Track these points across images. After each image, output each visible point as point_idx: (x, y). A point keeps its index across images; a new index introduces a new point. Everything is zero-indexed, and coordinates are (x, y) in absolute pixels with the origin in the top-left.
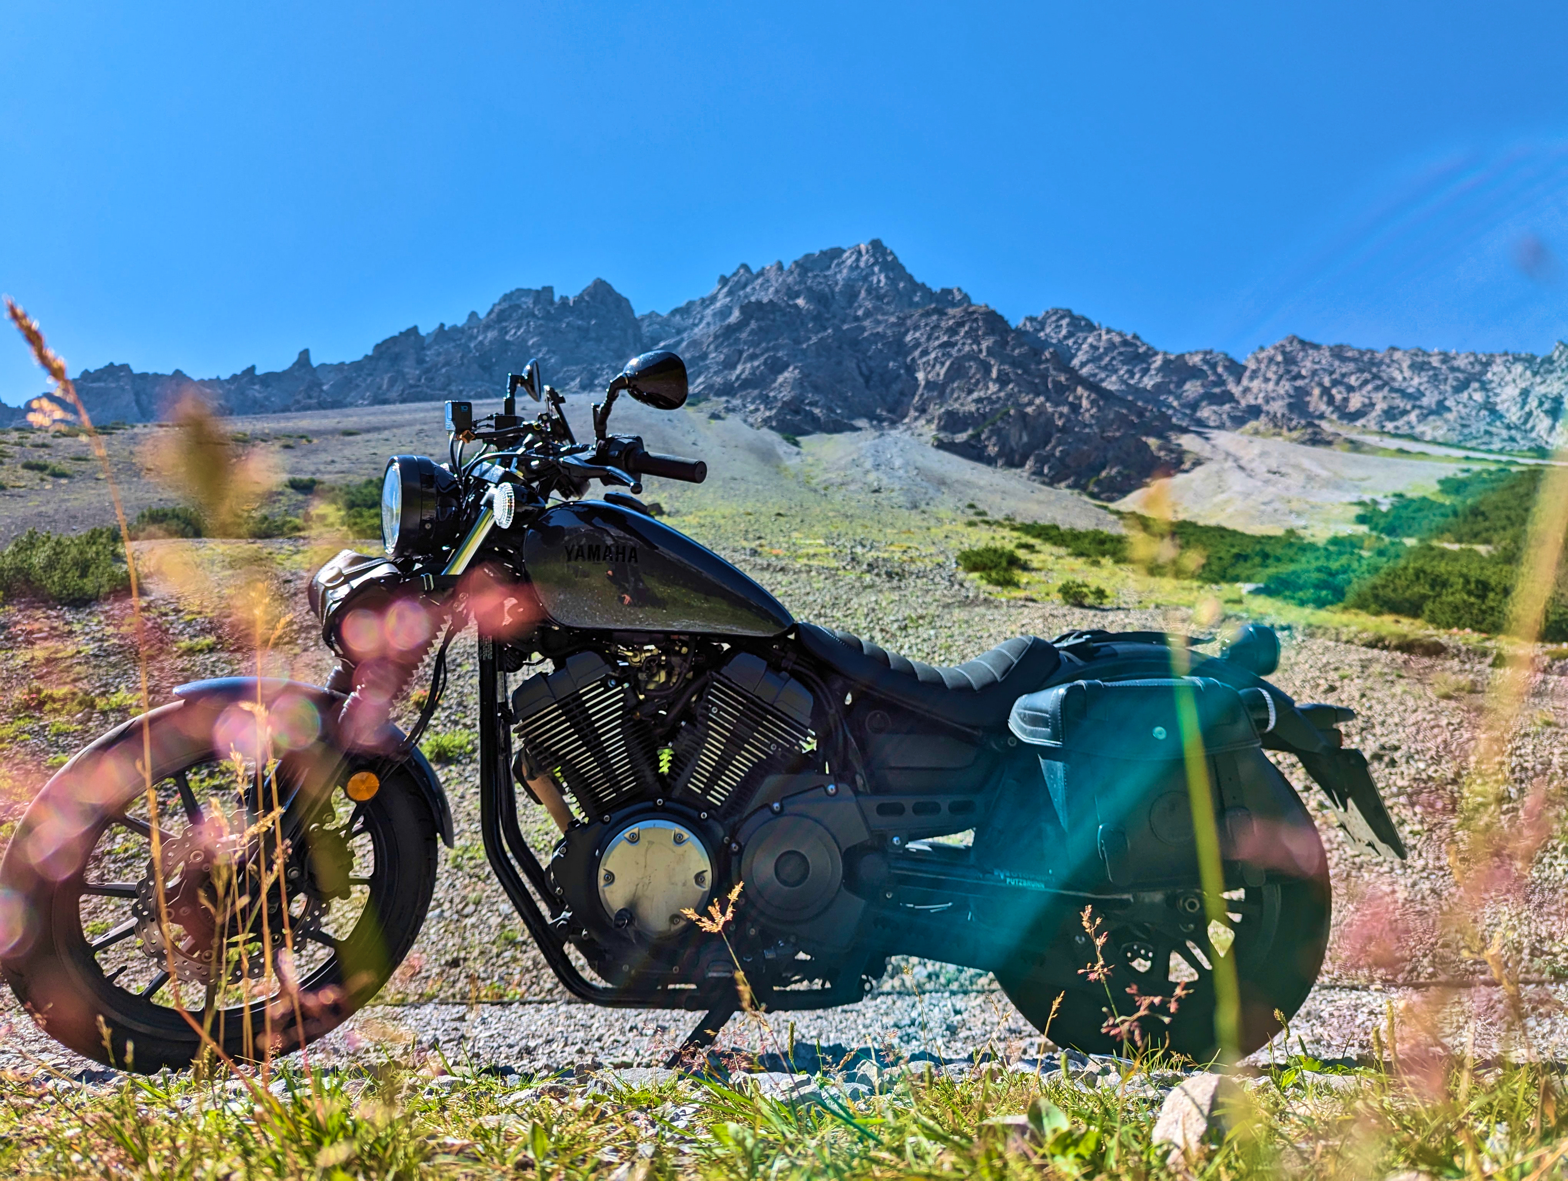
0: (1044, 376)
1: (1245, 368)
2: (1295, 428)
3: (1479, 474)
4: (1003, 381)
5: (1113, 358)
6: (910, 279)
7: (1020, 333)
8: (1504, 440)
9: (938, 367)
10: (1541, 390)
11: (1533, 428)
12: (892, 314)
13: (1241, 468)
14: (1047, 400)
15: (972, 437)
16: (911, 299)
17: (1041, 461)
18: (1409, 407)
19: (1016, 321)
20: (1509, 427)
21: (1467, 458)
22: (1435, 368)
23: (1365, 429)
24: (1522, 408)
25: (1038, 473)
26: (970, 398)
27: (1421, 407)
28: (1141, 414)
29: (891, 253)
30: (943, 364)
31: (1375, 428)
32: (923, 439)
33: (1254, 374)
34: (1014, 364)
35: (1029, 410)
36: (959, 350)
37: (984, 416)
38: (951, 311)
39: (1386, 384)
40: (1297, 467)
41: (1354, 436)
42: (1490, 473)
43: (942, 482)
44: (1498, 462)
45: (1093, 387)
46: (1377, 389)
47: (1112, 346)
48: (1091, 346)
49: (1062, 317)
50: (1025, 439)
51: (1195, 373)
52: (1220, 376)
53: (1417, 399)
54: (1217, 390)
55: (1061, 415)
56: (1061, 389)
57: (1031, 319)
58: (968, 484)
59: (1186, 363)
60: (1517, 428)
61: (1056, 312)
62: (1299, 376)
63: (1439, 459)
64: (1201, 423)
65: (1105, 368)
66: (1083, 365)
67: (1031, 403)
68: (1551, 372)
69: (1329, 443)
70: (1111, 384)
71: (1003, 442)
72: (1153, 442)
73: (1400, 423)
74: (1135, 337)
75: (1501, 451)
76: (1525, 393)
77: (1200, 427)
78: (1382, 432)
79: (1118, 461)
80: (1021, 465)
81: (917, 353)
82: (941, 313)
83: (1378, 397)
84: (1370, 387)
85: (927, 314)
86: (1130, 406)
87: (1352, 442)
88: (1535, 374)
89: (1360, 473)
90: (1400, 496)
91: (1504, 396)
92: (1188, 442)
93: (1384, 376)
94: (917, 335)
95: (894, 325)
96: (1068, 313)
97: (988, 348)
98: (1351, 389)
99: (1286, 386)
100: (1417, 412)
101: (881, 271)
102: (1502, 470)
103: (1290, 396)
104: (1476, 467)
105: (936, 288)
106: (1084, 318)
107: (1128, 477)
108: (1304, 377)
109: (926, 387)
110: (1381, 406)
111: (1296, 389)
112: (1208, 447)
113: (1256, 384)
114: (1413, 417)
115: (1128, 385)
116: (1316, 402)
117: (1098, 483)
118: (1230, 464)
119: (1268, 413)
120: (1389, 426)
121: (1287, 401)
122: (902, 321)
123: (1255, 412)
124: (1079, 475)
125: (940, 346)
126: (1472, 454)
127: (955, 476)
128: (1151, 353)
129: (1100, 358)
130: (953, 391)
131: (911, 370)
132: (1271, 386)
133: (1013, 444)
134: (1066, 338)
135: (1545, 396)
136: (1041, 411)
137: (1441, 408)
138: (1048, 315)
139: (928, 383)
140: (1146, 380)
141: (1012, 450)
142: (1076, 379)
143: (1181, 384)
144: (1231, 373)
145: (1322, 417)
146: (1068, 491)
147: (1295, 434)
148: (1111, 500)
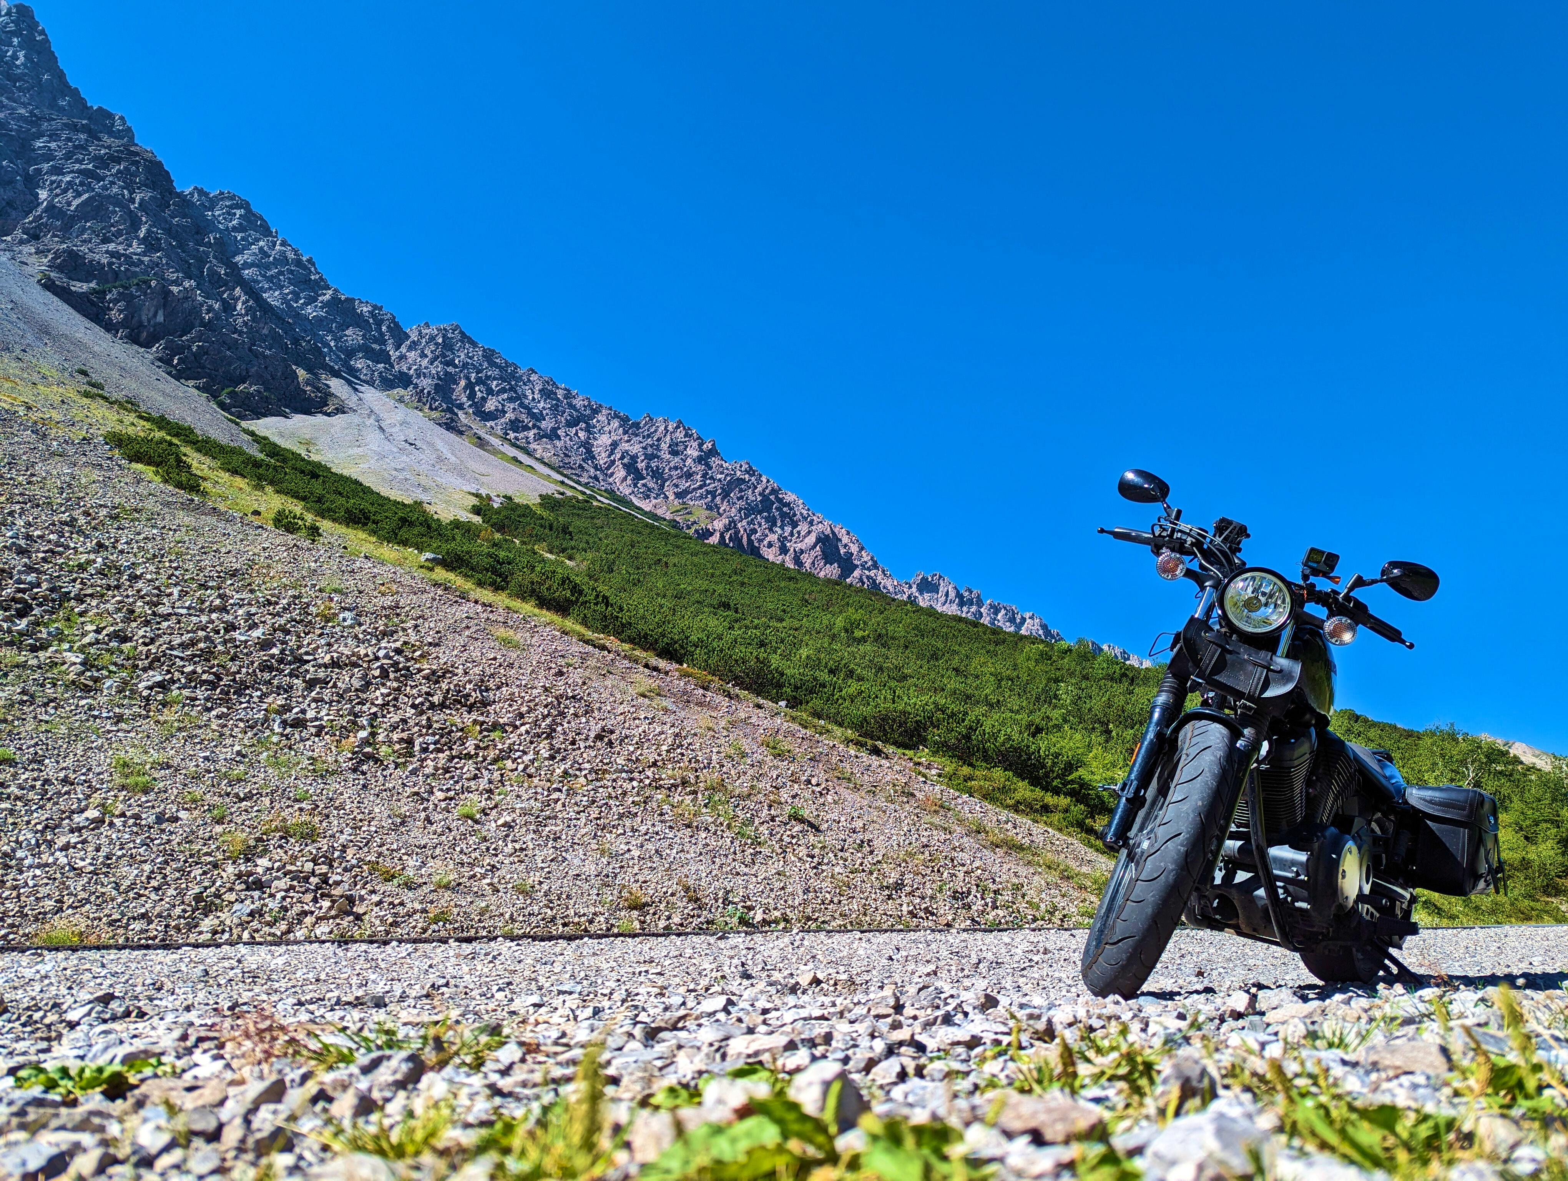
0: (202, 261)
1: (408, 337)
2: (436, 409)
3: (571, 498)
4: (150, 244)
5: (281, 273)
6: (61, 75)
7: (184, 201)
8: (590, 477)
9: (70, 194)
10: (625, 446)
11: (612, 474)
12: (25, 105)
13: (381, 428)
14: (198, 287)
15: (94, 291)
16: (55, 99)
17: (173, 349)
18: (530, 425)
19: (184, 186)
20: (596, 468)
21: (562, 482)
22: (558, 400)
23: (492, 431)
24: (609, 456)
25: (166, 361)
26: (104, 248)
27: (539, 428)
28: (296, 341)
29: (43, 32)
30: (79, 195)
31: (500, 433)
32: (28, 270)
33: (413, 346)
34: (169, 231)
35: (175, 289)
36: (104, 188)
37: (116, 275)
38: (107, 139)
39: (518, 398)
40: (430, 444)
41: (482, 433)
42: (578, 501)
43: (44, 331)
44: (584, 493)
45: (253, 292)
46: (511, 400)
47: (282, 260)
48: (261, 249)
49: (238, 206)
50: (160, 318)
51: (359, 321)
52: (382, 334)
53: (539, 420)
54: (376, 347)
55: (210, 309)
56: (216, 281)
57: (201, 192)
58: (78, 344)
59: (354, 309)
60: (601, 470)
61: (232, 198)
62: (451, 363)
63: (541, 476)
64: (353, 371)
65: (270, 279)
66: (247, 266)
67: (177, 283)
68: (637, 435)
69: (461, 433)
70: (273, 298)
71: (132, 310)
72: (302, 374)
73: (521, 435)
74: (310, 261)
75: (586, 485)
76: (615, 445)
77: (352, 378)
78: (504, 438)
79: (259, 379)
80: (147, 345)
81: (46, 166)
82: (93, 136)
83: (508, 407)
84: (505, 396)
85: (74, 128)
86: (289, 329)
87: (479, 438)
88: (625, 432)
89: (482, 469)
90: (510, 498)
91: (599, 442)
92: (336, 385)
93: (520, 391)
94: (53, 145)
95: (21, 117)
96: (245, 205)
97: (142, 200)
98: (490, 392)
99: (437, 368)
100: (535, 431)
101: (21, 46)
102: (587, 502)
103: (439, 378)
104: (569, 493)
105: (94, 104)
106: (262, 219)
107: (267, 400)
108: (456, 366)
109: (46, 210)
110: (510, 415)
111: (446, 373)
112: (355, 398)
113: (412, 355)
114: (531, 434)
115: (289, 306)
116: (460, 393)
117: (233, 394)
118: (372, 421)
119: (416, 386)
120: (512, 435)
121: (436, 381)
122: (35, 120)
123: (404, 380)
124: (212, 379)
125: (80, 172)
126: (566, 481)
127: (63, 329)
128: (321, 285)
129: (268, 267)
130: (83, 230)
131: (32, 182)
132: (425, 362)
133: (144, 318)
134: (234, 229)
135: (627, 452)
136: (187, 296)
137: (553, 435)
138: (221, 196)
139: (51, 207)
140: (309, 309)
141: (141, 325)
142: (236, 276)
143: (343, 326)
144: (393, 336)
145: (461, 407)
146: (196, 392)
147: (435, 414)
148: (243, 418)
